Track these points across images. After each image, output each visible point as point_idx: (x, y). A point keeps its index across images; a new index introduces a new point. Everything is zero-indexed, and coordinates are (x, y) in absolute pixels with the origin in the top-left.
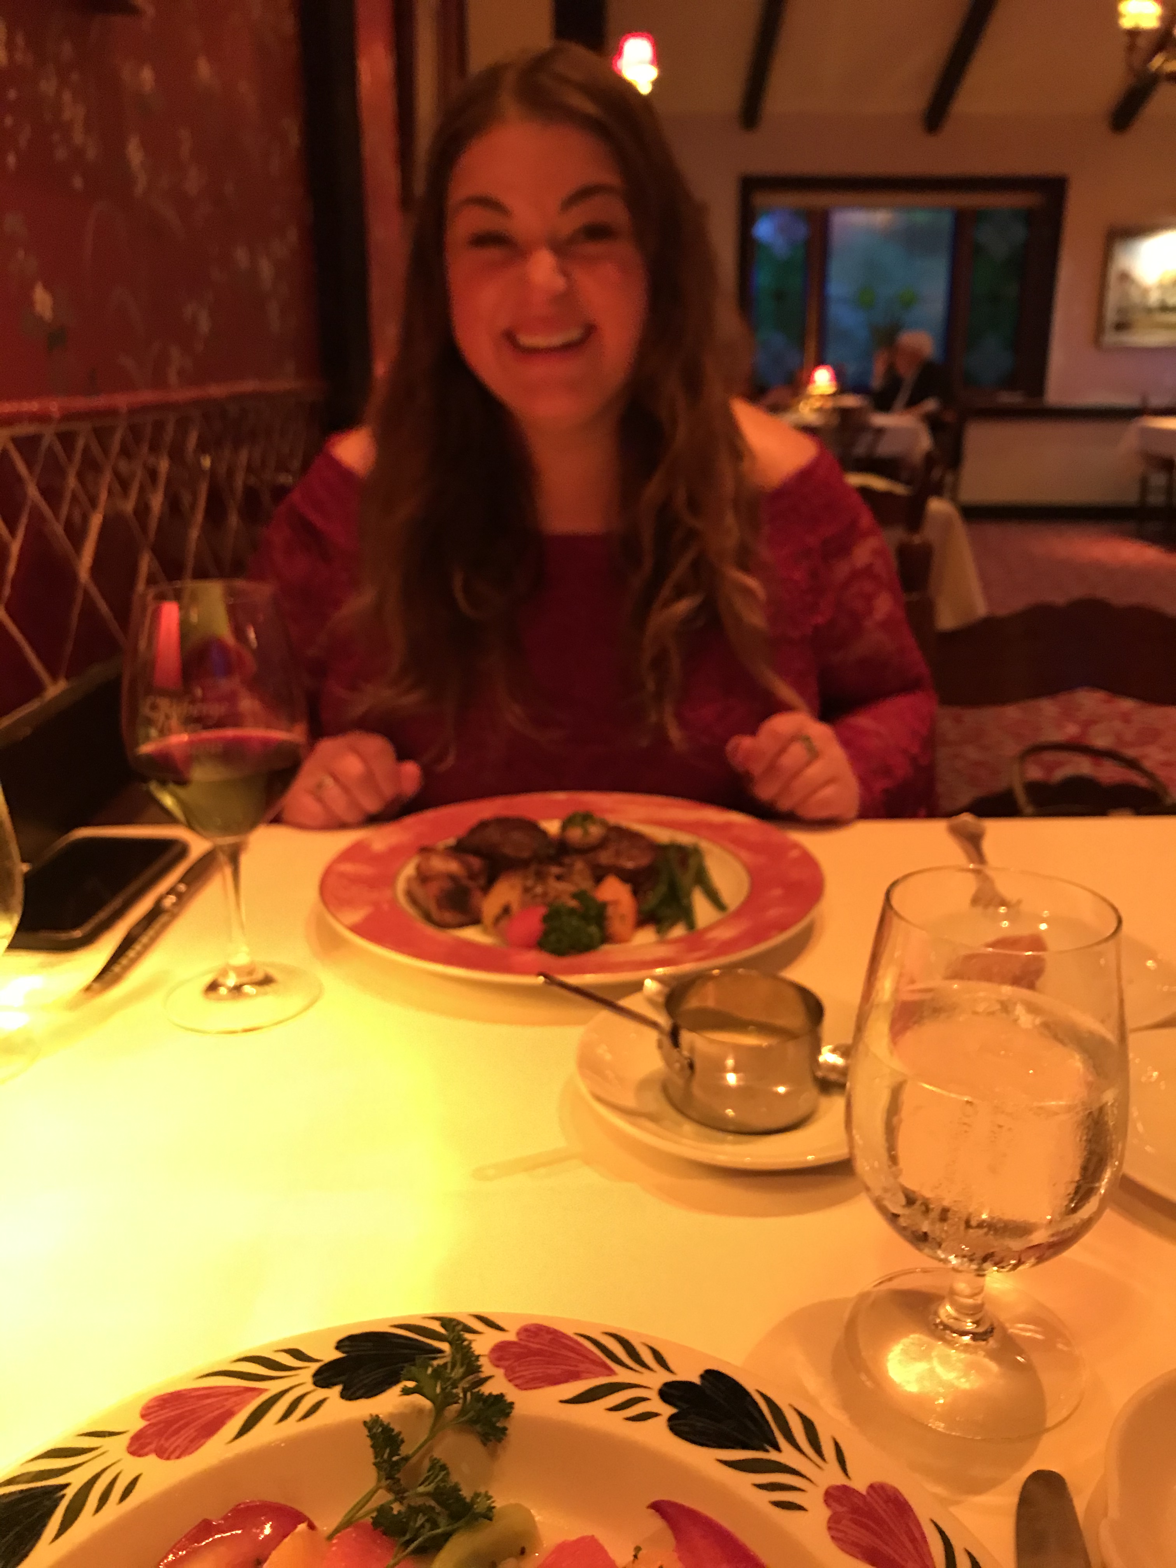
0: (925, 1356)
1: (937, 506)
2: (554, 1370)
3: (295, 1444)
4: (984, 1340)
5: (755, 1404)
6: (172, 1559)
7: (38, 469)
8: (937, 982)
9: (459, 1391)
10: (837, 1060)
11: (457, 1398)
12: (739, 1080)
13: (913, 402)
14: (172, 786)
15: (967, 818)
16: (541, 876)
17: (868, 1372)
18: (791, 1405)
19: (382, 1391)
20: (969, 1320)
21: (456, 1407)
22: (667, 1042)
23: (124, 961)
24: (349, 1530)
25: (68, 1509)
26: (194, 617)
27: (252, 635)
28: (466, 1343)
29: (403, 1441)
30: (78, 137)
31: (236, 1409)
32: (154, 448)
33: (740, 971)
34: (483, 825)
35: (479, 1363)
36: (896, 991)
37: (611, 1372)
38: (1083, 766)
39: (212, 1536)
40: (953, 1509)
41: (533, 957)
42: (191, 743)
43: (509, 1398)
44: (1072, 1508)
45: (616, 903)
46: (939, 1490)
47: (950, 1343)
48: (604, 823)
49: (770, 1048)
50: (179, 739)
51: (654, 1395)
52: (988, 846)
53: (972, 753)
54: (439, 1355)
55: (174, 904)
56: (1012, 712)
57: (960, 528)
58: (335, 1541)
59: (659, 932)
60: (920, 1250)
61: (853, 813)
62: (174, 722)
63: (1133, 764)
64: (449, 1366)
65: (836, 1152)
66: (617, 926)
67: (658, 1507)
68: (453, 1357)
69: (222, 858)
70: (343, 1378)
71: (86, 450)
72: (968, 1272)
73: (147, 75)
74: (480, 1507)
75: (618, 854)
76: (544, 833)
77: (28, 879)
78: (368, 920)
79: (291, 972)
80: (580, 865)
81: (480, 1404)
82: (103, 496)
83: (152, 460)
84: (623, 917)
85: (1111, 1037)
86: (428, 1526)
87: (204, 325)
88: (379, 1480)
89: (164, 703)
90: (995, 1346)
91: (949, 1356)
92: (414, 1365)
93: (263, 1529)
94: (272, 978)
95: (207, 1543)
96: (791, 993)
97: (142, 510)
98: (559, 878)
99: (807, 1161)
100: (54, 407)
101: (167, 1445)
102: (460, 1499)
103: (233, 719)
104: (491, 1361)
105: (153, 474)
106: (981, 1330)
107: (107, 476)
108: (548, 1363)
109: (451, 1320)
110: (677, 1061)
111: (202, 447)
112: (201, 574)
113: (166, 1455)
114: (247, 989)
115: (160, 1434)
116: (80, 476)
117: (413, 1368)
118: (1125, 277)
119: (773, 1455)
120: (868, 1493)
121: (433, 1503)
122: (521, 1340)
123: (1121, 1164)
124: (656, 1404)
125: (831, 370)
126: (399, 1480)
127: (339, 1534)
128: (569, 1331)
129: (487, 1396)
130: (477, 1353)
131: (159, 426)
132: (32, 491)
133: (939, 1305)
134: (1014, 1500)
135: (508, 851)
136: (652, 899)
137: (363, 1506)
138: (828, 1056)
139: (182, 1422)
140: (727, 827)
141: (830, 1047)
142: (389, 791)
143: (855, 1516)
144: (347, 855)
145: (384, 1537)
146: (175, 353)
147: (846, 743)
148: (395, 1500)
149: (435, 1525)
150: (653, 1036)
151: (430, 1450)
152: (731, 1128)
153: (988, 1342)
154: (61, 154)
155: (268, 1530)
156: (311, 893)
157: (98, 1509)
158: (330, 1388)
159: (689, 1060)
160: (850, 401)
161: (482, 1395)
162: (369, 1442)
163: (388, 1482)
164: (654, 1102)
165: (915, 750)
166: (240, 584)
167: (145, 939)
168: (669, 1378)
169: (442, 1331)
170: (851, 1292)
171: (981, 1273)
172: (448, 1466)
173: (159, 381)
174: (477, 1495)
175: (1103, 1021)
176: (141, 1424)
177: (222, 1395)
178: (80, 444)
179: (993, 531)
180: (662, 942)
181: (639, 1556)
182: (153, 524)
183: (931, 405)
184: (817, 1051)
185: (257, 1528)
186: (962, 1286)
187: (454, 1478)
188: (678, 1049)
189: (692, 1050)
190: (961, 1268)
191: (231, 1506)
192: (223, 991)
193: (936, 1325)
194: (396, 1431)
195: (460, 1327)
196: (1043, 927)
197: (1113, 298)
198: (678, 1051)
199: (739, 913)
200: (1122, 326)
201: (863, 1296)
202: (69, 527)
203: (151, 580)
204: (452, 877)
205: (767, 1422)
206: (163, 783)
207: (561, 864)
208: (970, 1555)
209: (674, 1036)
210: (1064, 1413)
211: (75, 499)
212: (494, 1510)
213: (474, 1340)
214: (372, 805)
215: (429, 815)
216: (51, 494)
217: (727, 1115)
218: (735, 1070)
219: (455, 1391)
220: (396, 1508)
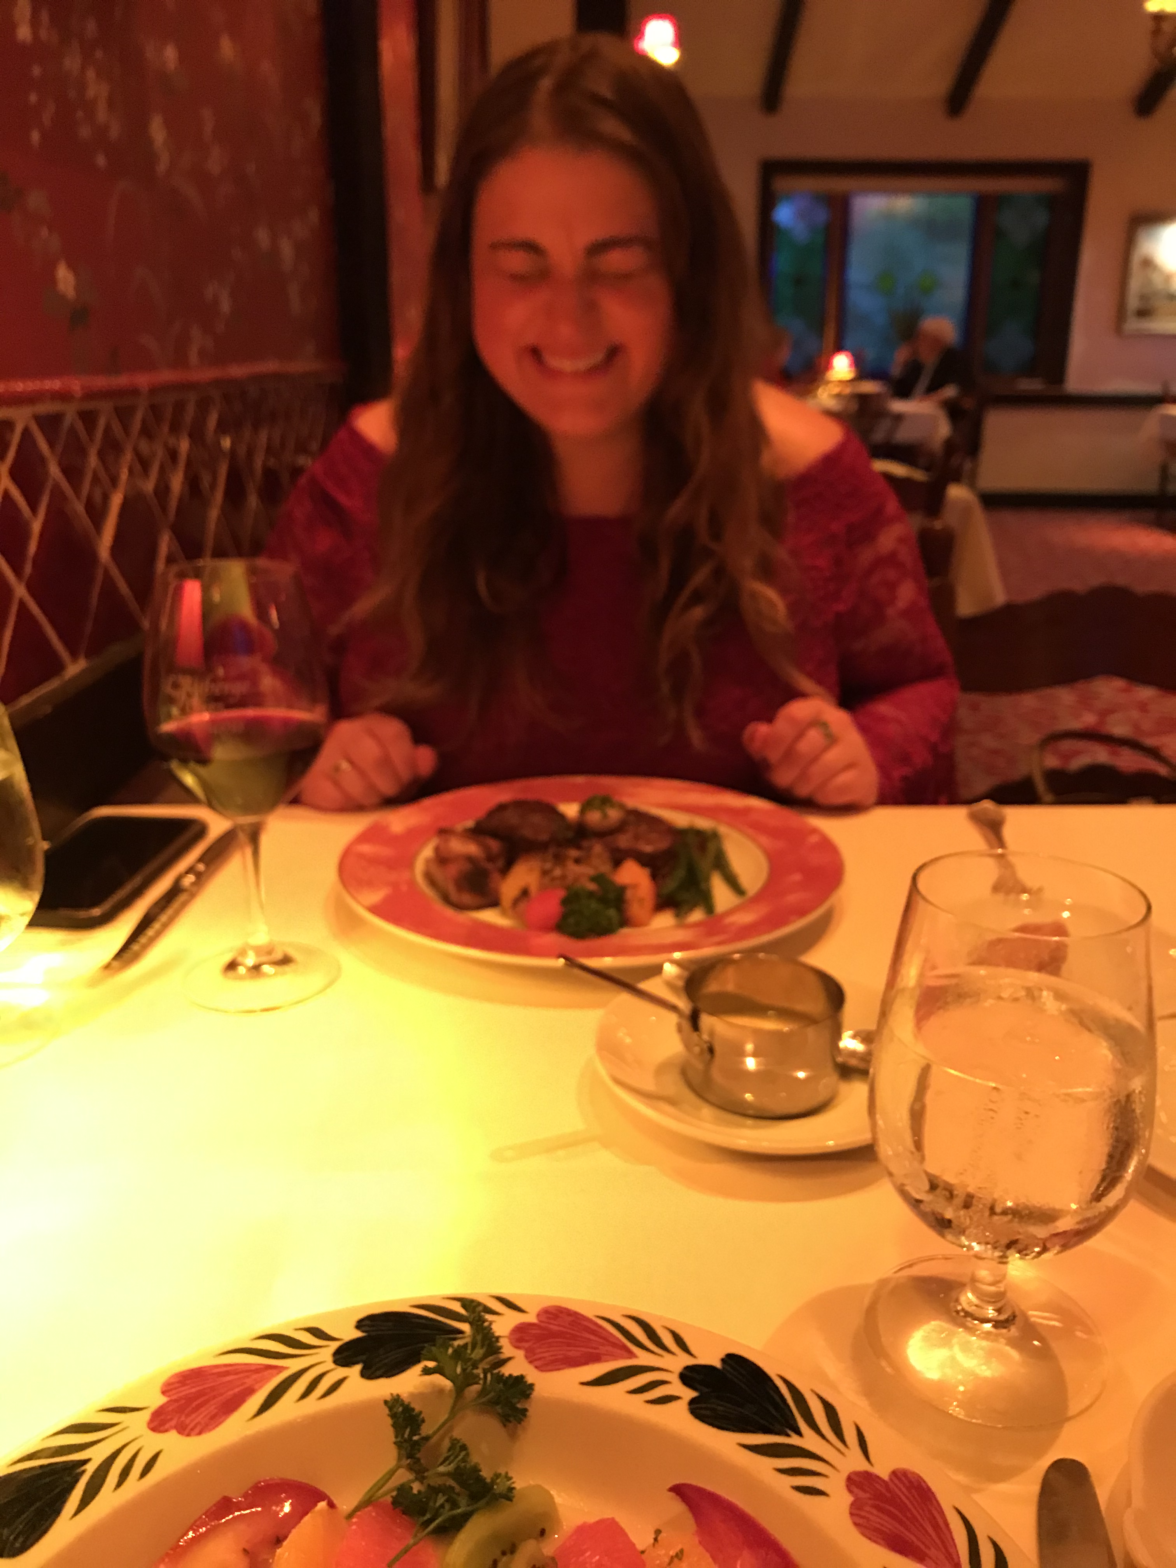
0: (946, 1343)
1: (957, 492)
2: (573, 1353)
3: (314, 1422)
4: (1005, 1328)
5: (776, 1389)
6: (192, 1536)
7: (59, 448)
8: (961, 968)
9: (479, 1372)
10: (858, 1046)
11: (478, 1379)
12: (758, 1064)
13: (933, 388)
14: (192, 764)
15: (987, 805)
16: (559, 859)
17: (887, 1357)
18: (812, 1391)
19: (403, 1370)
20: (991, 1308)
21: (476, 1388)
22: (687, 1026)
23: (143, 940)
24: (370, 1508)
25: (88, 1484)
26: (216, 597)
27: (274, 615)
28: (486, 1324)
29: (423, 1421)
30: (102, 115)
31: (256, 1387)
32: (175, 428)
33: (761, 955)
34: (501, 808)
35: (499, 1344)
36: (921, 975)
37: (631, 1355)
38: (1100, 755)
39: (233, 1513)
40: (976, 1497)
41: (553, 939)
42: (213, 722)
43: (530, 1380)
44: (1094, 1496)
45: (635, 886)
46: (961, 1478)
47: (971, 1331)
48: (622, 807)
49: (791, 1033)
50: (201, 718)
51: (674, 1378)
52: (1008, 832)
53: (989, 741)
54: (460, 1335)
55: (193, 884)
56: (1028, 701)
57: (979, 516)
58: (354, 1520)
59: (677, 915)
60: (942, 1235)
61: (873, 798)
62: (196, 701)
63: (1154, 753)
64: (470, 1347)
65: (859, 1137)
66: (636, 910)
67: (679, 1490)
68: (474, 1337)
69: (242, 837)
70: (364, 1357)
71: (108, 429)
72: (992, 1259)
73: (170, 54)
74: (498, 1488)
75: (637, 838)
76: (562, 817)
77: (49, 857)
78: (387, 900)
79: (310, 952)
80: (598, 848)
81: (501, 1385)
82: (124, 475)
83: (172, 441)
84: (641, 901)
85: (1139, 1025)
86: (447, 1506)
87: (226, 306)
88: (399, 1459)
89: (186, 681)
90: (1017, 1334)
91: (969, 1342)
92: (434, 1345)
93: (283, 1507)
94: (291, 957)
95: (227, 1520)
96: (812, 979)
97: (162, 490)
98: (577, 861)
99: (829, 1147)
100: (76, 385)
101: (188, 1421)
102: (480, 1480)
103: (253, 699)
104: (511, 1343)
105: (173, 455)
106: (1002, 1317)
107: (128, 456)
108: (569, 1345)
109: (472, 1301)
110: (697, 1045)
111: (222, 427)
112: (220, 553)
113: (187, 1431)
114: (266, 968)
115: (180, 1410)
116: (101, 454)
117: (433, 1348)
118: (1148, 263)
119: (794, 1440)
120: (891, 1479)
121: (451, 1482)
122: (541, 1321)
123: (1147, 1153)
124: (677, 1388)
125: (849, 354)
126: (419, 1460)
127: (359, 1513)
128: (589, 1313)
129: (507, 1378)
130: (497, 1334)
131: (179, 407)
132: (54, 470)
133: (960, 1292)
134: (1036, 1488)
135: (527, 833)
136: (671, 885)
137: (383, 1486)
138: (849, 1042)
139: (202, 1399)
140: (745, 812)
141: (850, 1033)
142: (405, 775)
143: (877, 1503)
144: (364, 837)
145: (404, 1516)
146: (196, 332)
147: (864, 729)
148: (416, 1479)
149: (454, 1505)
150: (672, 1019)
151: (451, 1429)
152: (751, 1112)
153: (1009, 1331)
154: (85, 132)
155: (287, 1508)
156: (329, 874)
157: (119, 1484)
158: (351, 1367)
159: (709, 1045)
160: (869, 387)
161: (503, 1375)
162: (389, 1421)
163: (409, 1461)
164: (673, 1085)
165: (934, 737)
166: (262, 562)
167: (164, 918)
168: (691, 1362)
169: (463, 1311)
170: (871, 1278)
171: (1004, 1260)
172: (468, 1445)
173: (180, 360)
174: (498, 1476)
175: (1130, 1009)
176: (162, 1400)
177: (242, 1372)
178: (102, 423)
179: (1011, 519)
180: (681, 926)
181: (659, 1538)
182: (173, 503)
183: (950, 392)
184: (837, 1035)
185: (277, 1506)
186: (983, 1273)
187: (475, 1459)
188: (698, 1033)
189: (712, 1034)
190: (984, 1256)
191: (250, 1483)
192: (241, 970)
193: (958, 1312)
194: (417, 1410)
195: (480, 1308)
196: (1066, 914)
197: (1135, 284)
198: (698, 1035)
199: (759, 898)
200: (1144, 313)
201: (883, 1283)
202: (90, 507)
203: (170, 560)
204: (470, 859)
205: (788, 1406)
206: (184, 762)
207: (579, 847)
208: (995, 1545)
209: (694, 1019)
210: (1087, 1402)
211: (96, 479)
212: (514, 1491)
213: (494, 1321)
214: (388, 787)
215: (448, 797)
216: (72, 473)
217: (746, 1102)
218: (755, 1055)
219: (475, 1371)
220: (416, 1487)
